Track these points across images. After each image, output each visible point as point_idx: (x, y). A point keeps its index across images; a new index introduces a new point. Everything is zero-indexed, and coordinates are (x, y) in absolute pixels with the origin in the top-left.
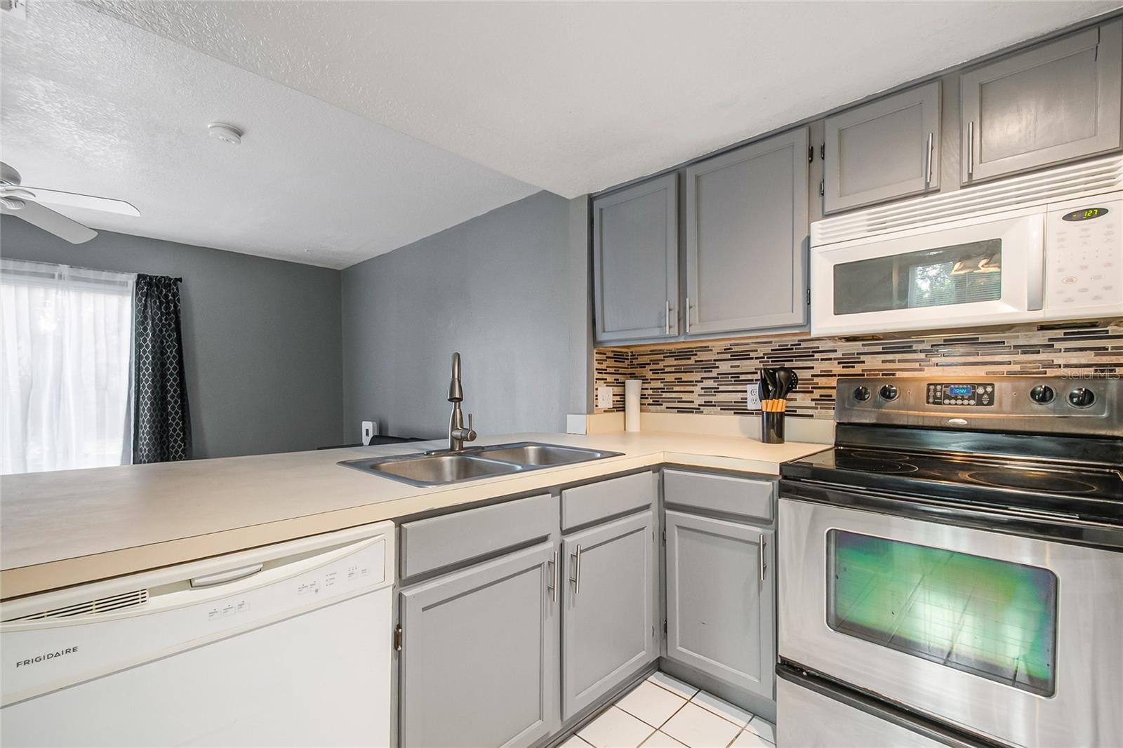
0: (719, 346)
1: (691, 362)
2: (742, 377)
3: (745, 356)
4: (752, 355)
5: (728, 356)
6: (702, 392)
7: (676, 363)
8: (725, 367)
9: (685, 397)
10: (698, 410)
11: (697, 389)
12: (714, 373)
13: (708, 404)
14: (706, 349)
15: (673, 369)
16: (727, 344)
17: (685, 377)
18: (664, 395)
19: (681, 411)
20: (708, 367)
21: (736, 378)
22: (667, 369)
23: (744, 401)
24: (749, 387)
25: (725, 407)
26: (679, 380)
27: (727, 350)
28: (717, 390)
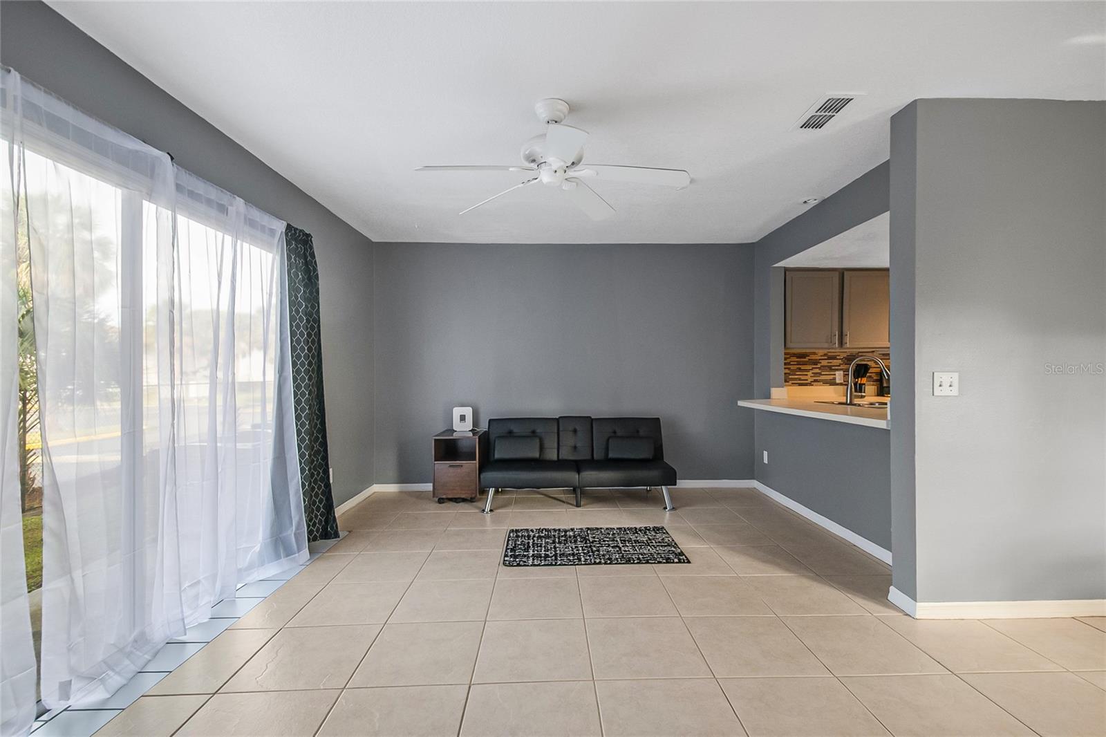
0: (821, 352)
1: (806, 359)
2: (833, 368)
3: (834, 358)
4: (838, 357)
5: (826, 357)
6: (812, 375)
7: (797, 360)
8: (824, 363)
9: (803, 378)
10: (810, 384)
11: (810, 373)
12: (819, 366)
13: (815, 381)
14: (814, 353)
15: (796, 363)
16: (826, 351)
17: (803, 367)
18: (790, 377)
19: (800, 385)
20: (816, 362)
21: (830, 368)
22: (792, 363)
23: (835, 379)
24: (837, 373)
25: (826, 382)
26: (800, 369)
27: (825, 355)
28: (820, 374)
